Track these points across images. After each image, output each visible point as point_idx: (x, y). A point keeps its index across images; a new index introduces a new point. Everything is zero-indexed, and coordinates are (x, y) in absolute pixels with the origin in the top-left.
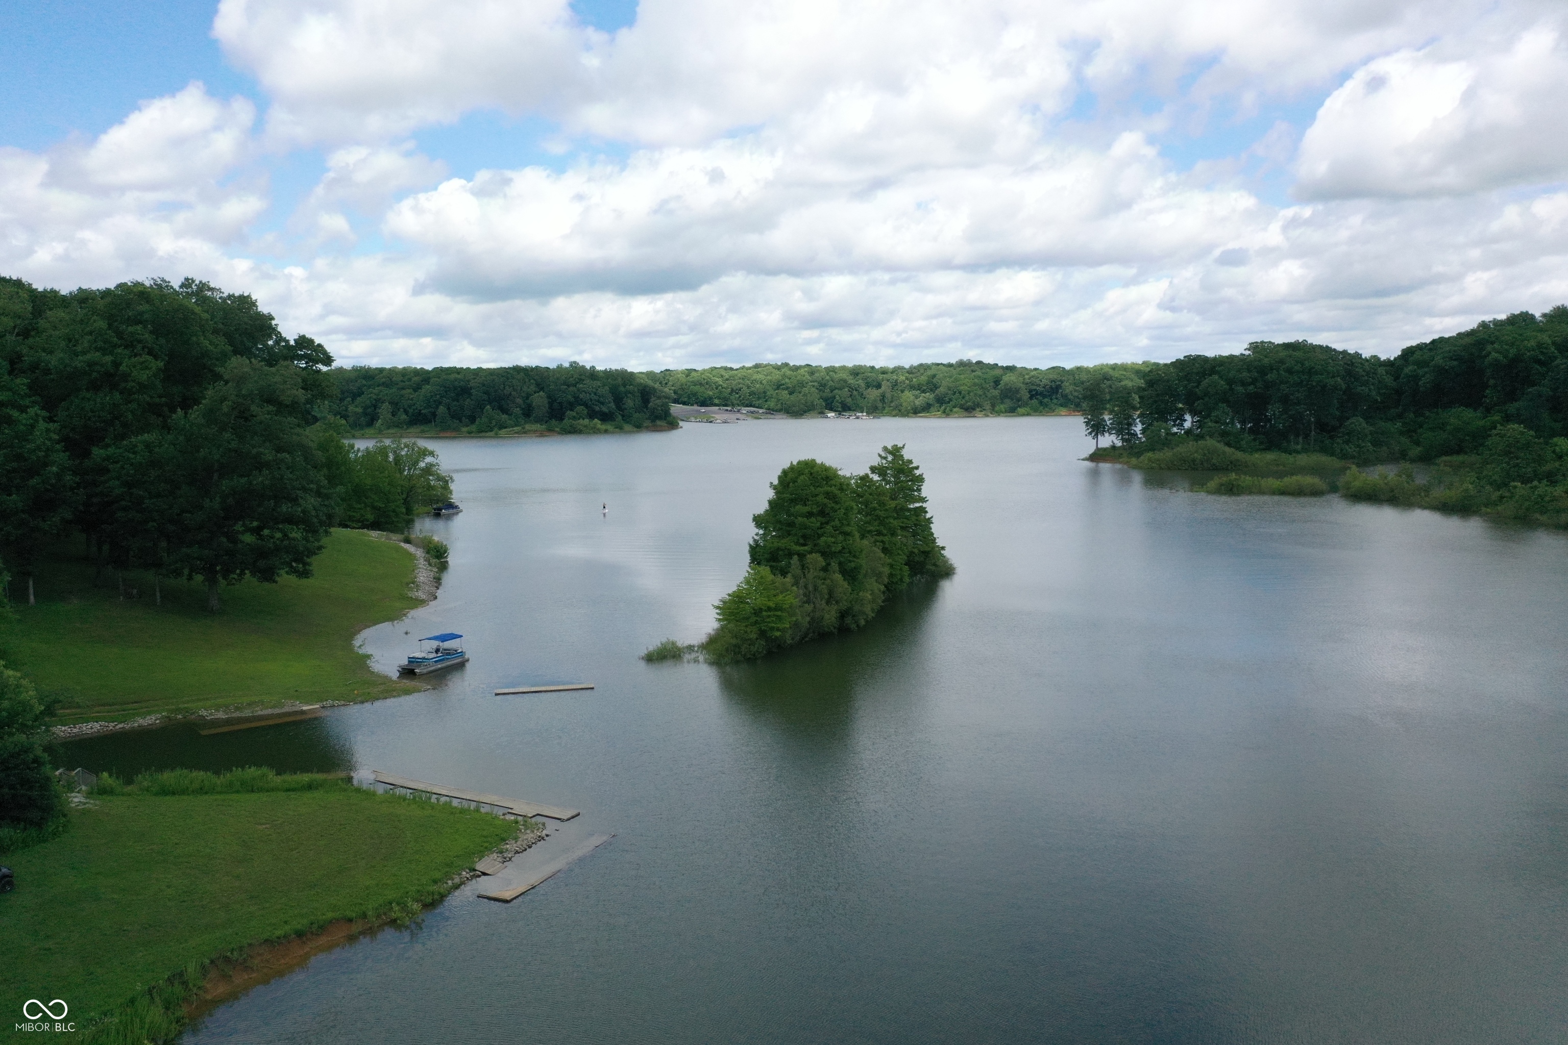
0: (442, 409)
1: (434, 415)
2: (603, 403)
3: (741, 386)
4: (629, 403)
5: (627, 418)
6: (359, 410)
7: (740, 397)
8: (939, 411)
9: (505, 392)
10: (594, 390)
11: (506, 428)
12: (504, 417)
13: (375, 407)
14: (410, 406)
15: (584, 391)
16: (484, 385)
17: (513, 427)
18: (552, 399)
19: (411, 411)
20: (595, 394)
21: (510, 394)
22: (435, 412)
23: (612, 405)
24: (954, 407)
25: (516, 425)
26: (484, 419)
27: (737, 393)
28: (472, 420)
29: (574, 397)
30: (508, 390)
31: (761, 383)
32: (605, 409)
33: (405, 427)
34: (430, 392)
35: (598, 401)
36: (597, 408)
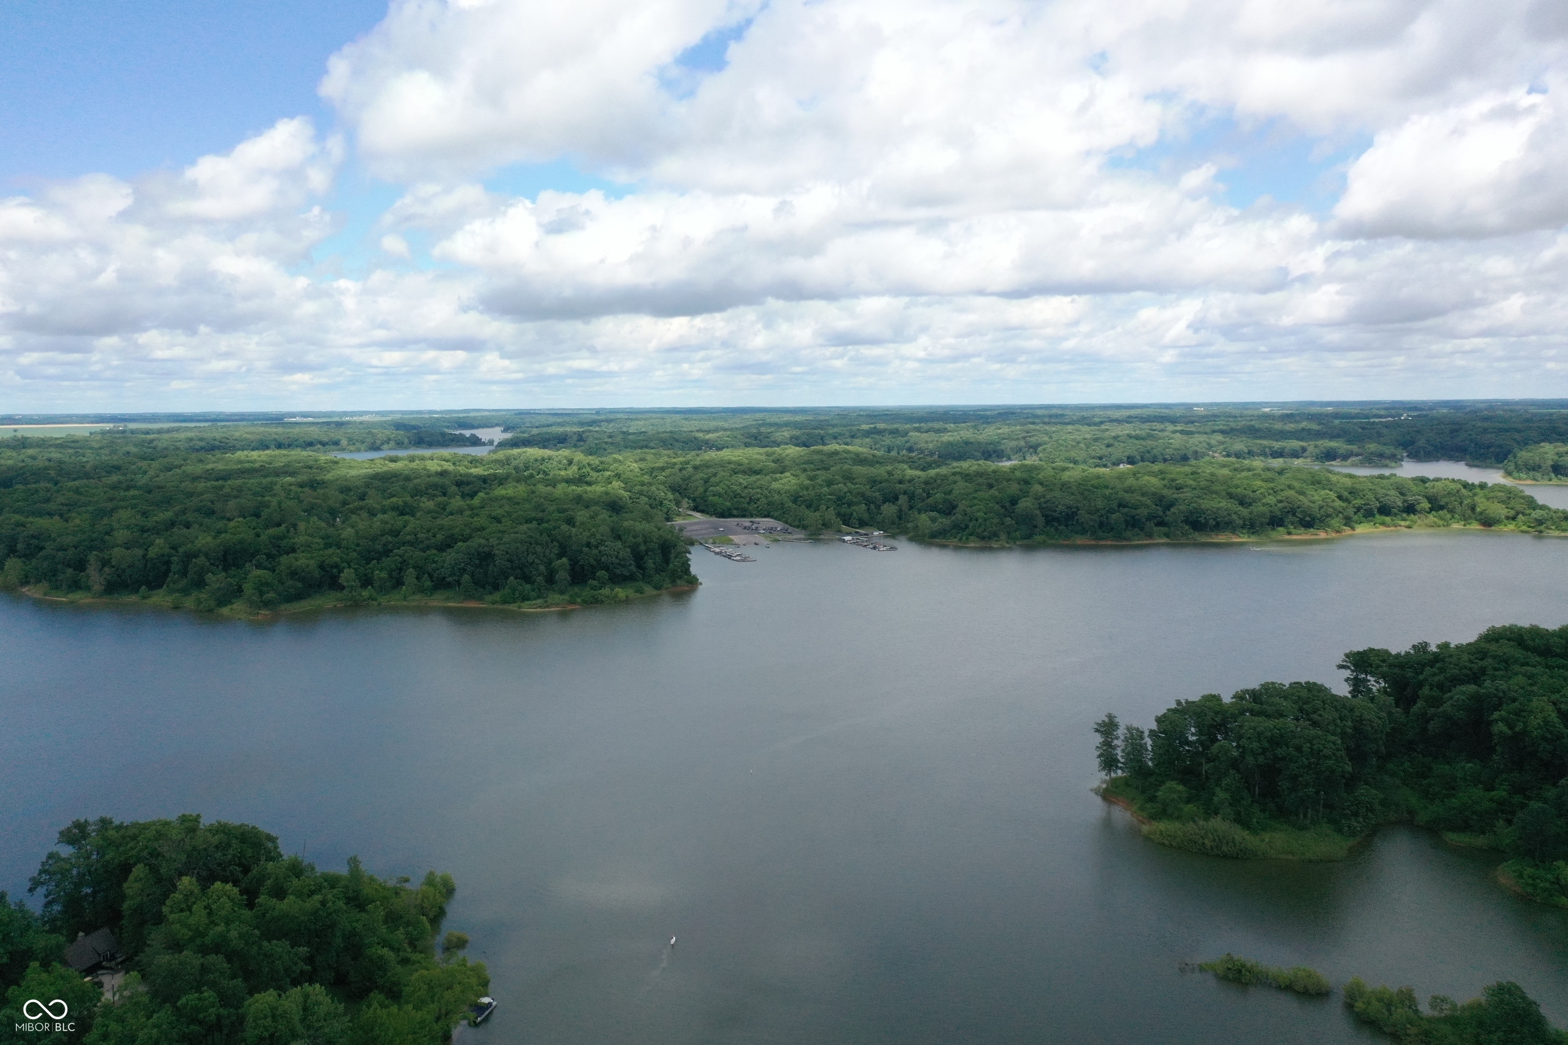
0: (466, 577)
1: (459, 583)
2: (623, 566)
3: (759, 496)
4: (650, 564)
5: (647, 578)
6: (384, 575)
7: (758, 507)
8: (955, 537)
9: (528, 559)
10: (616, 553)
11: (528, 600)
12: (528, 586)
13: (401, 569)
14: (434, 570)
15: (605, 554)
16: (507, 553)
17: (535, 599)
18: (574, 562)
19: (435, 575)
20: (617, 558)
21: (534, 562)
22: (459, 580)
23: (633, 568)
24: (971, 535)
25: (539, 597)
26: (507, 591)
27: (756, 503)
28: (496, 587)
29: (596, 560)
30: (531, 558)
31: (779, 492)
32: (626, 573)
33: (429, 594)
34: (455, 560)
35: (619, 564)
36: (618, 572)
